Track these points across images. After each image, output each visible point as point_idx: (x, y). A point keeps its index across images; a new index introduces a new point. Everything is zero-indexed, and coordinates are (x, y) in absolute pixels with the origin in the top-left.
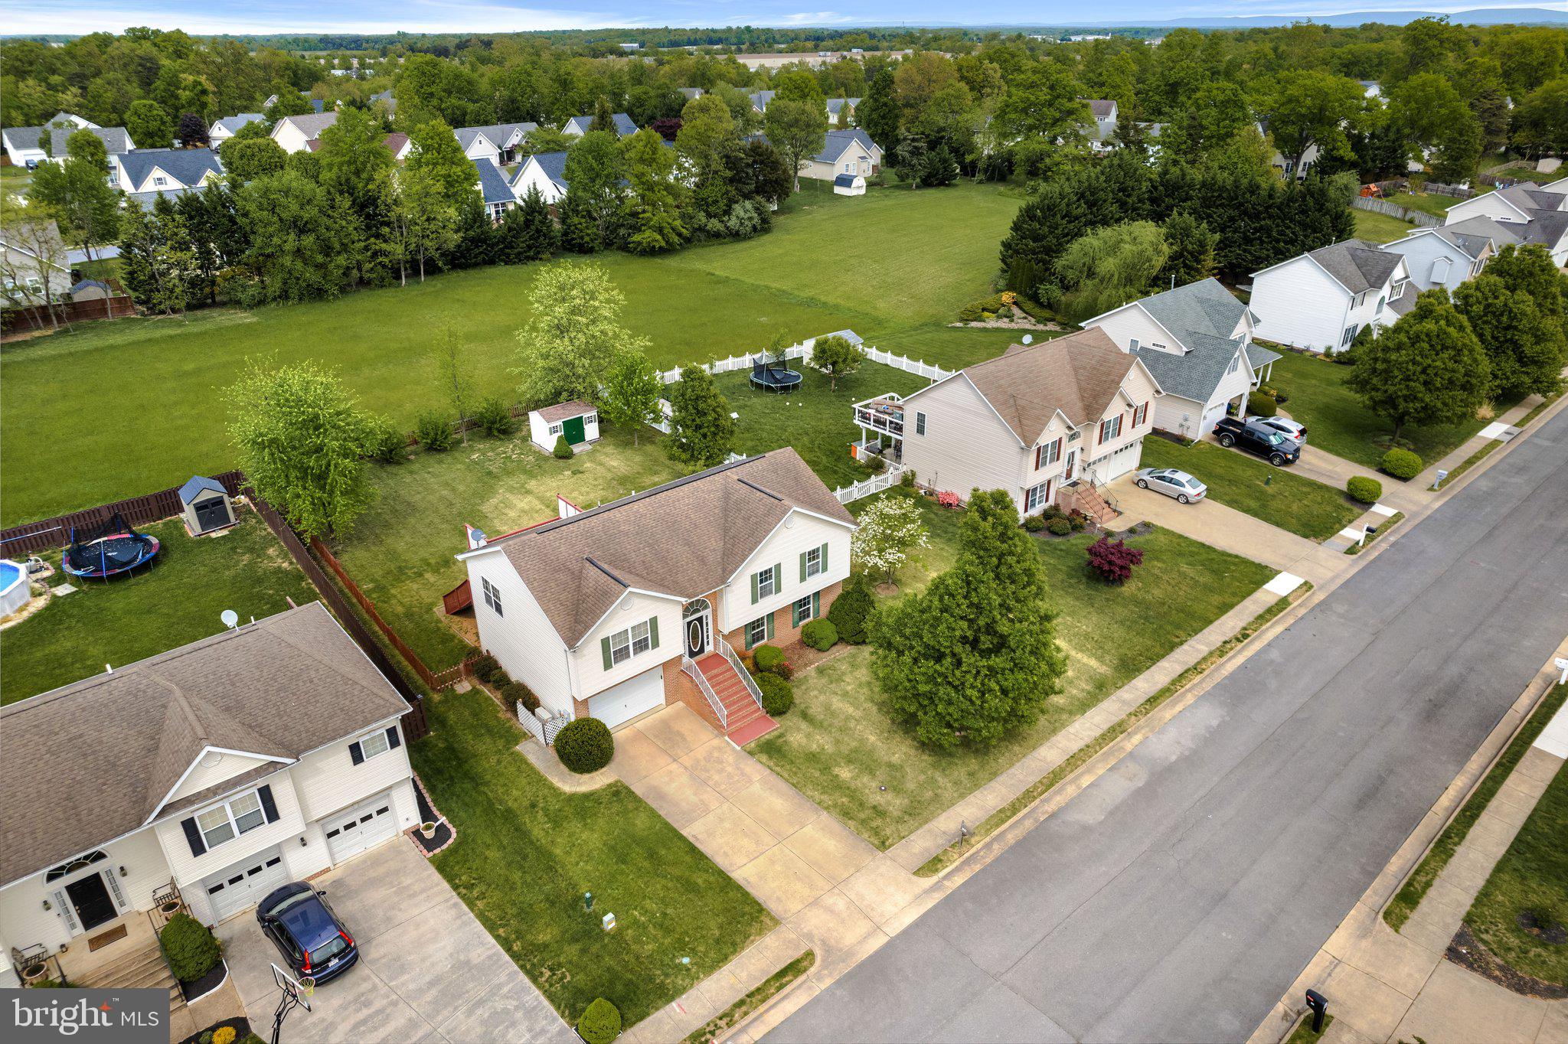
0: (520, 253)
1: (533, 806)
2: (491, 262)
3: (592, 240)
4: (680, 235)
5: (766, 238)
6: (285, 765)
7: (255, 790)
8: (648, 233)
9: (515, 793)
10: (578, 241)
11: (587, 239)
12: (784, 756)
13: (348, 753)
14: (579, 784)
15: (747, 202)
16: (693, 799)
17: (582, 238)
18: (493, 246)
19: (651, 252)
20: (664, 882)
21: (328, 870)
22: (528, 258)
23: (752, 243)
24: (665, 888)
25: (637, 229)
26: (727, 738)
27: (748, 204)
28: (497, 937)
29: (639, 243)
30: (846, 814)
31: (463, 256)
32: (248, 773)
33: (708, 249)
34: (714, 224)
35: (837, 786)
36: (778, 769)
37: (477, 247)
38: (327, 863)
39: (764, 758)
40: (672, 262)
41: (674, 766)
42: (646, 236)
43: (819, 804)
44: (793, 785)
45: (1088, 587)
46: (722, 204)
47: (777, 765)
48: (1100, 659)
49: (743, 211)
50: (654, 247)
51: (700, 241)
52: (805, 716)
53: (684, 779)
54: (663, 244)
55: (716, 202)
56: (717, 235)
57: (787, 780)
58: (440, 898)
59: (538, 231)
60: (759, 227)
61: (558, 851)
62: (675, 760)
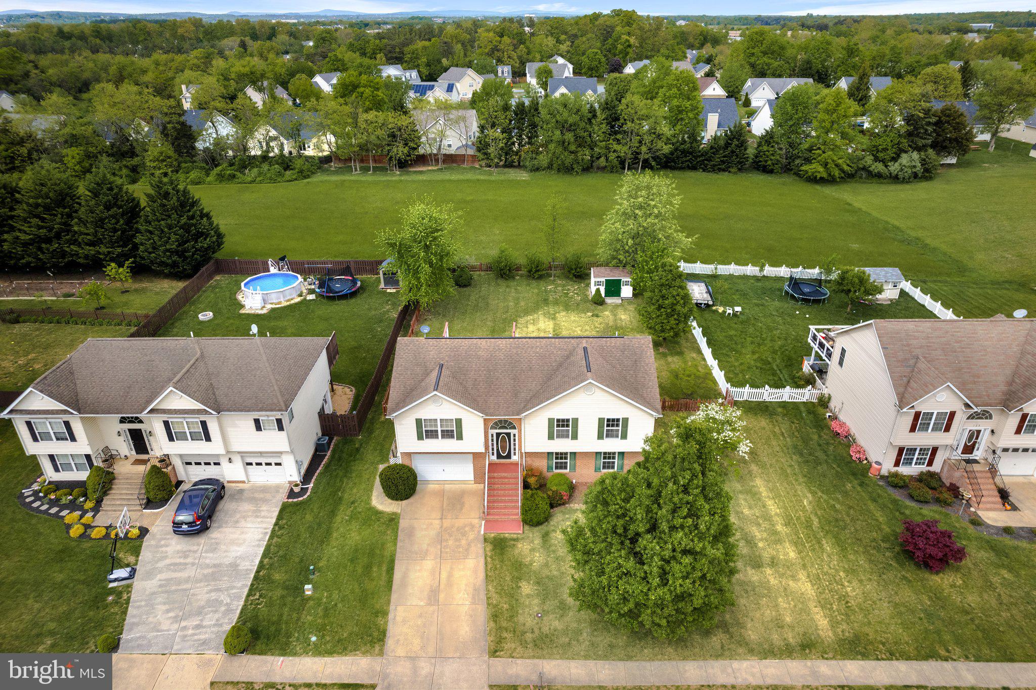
0: (714, 165)
1: (353, 503)
2: (694, 168)
3: (773, 164)
4: (842, 171)
5: (924, 185)
6: (211, 414)
7: (198, 420)
8: (813, 166)
9: (355, 491)
10: (763, 163)
11: (769, 163)
12: (502, 554)
13: (253, 423)
14: (382, 504)
15: (915, 153)
16: (425, 546)
17: (766, 161)
18: (696, 157)
19: (814, 180)
20: (356, 586)
21: (243, 482)
22: (720, 170)
23: (908, 186)
24: (353, 592)
25: (808, 161)
26: (483, 522)
27: (915, 155)
28: (261, 562)
29: (807, 172)
30: (495, 616)
31: (673, 161)
32: (194, 410)
33: (865, 185)
34: (879, 167)
35: (512, 595)
36: (489, 559)
37: (686, 156)
38: (244, 478)
39: (489, 547)
40: (828, 191)
41: (438, 522)
42: (814, 168)
43: (488, 598)
44: (487, 575)
45: (896, 557)
46: (891, 153)
47: (491, 557)
48: (834, 624)
49: (910, 160)
50: (816, 177)
51: (861, 178)
52: (545, 536)
53: (433, 533)
54: (825, 175)
55: (885, 150)
56: (879, 176)
57: (486, 570)
58: (264, 525)
59: (733, 152)
60: (920, 175)
61: (335, 535)
62: (441, 519)
